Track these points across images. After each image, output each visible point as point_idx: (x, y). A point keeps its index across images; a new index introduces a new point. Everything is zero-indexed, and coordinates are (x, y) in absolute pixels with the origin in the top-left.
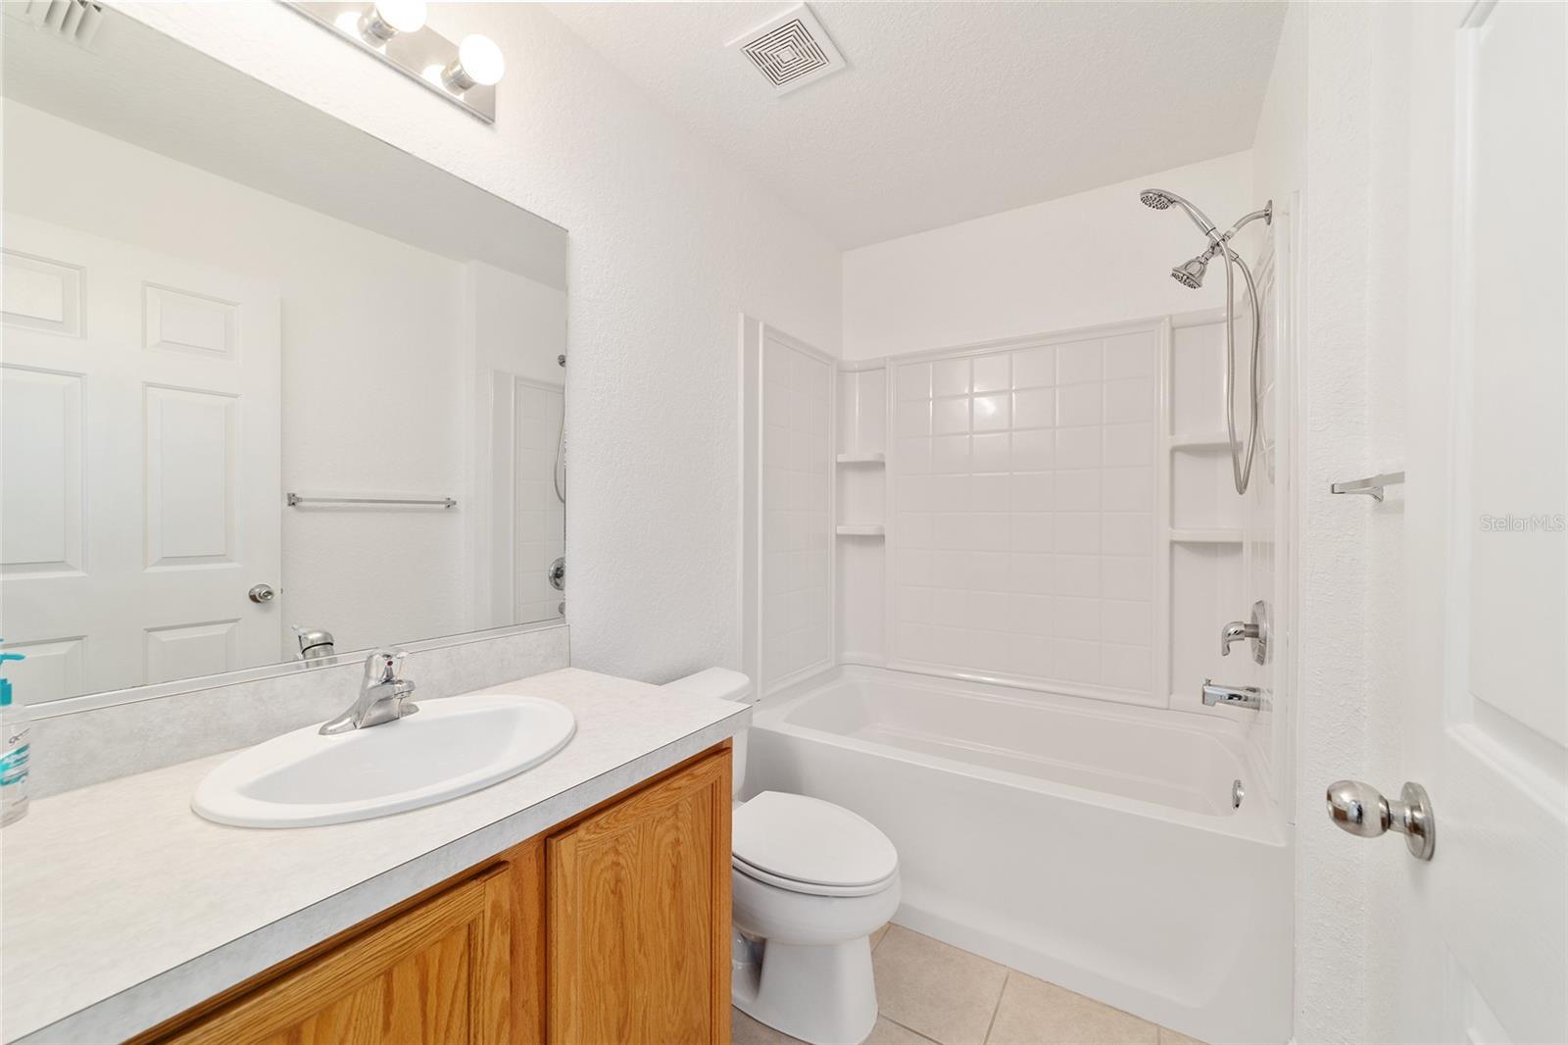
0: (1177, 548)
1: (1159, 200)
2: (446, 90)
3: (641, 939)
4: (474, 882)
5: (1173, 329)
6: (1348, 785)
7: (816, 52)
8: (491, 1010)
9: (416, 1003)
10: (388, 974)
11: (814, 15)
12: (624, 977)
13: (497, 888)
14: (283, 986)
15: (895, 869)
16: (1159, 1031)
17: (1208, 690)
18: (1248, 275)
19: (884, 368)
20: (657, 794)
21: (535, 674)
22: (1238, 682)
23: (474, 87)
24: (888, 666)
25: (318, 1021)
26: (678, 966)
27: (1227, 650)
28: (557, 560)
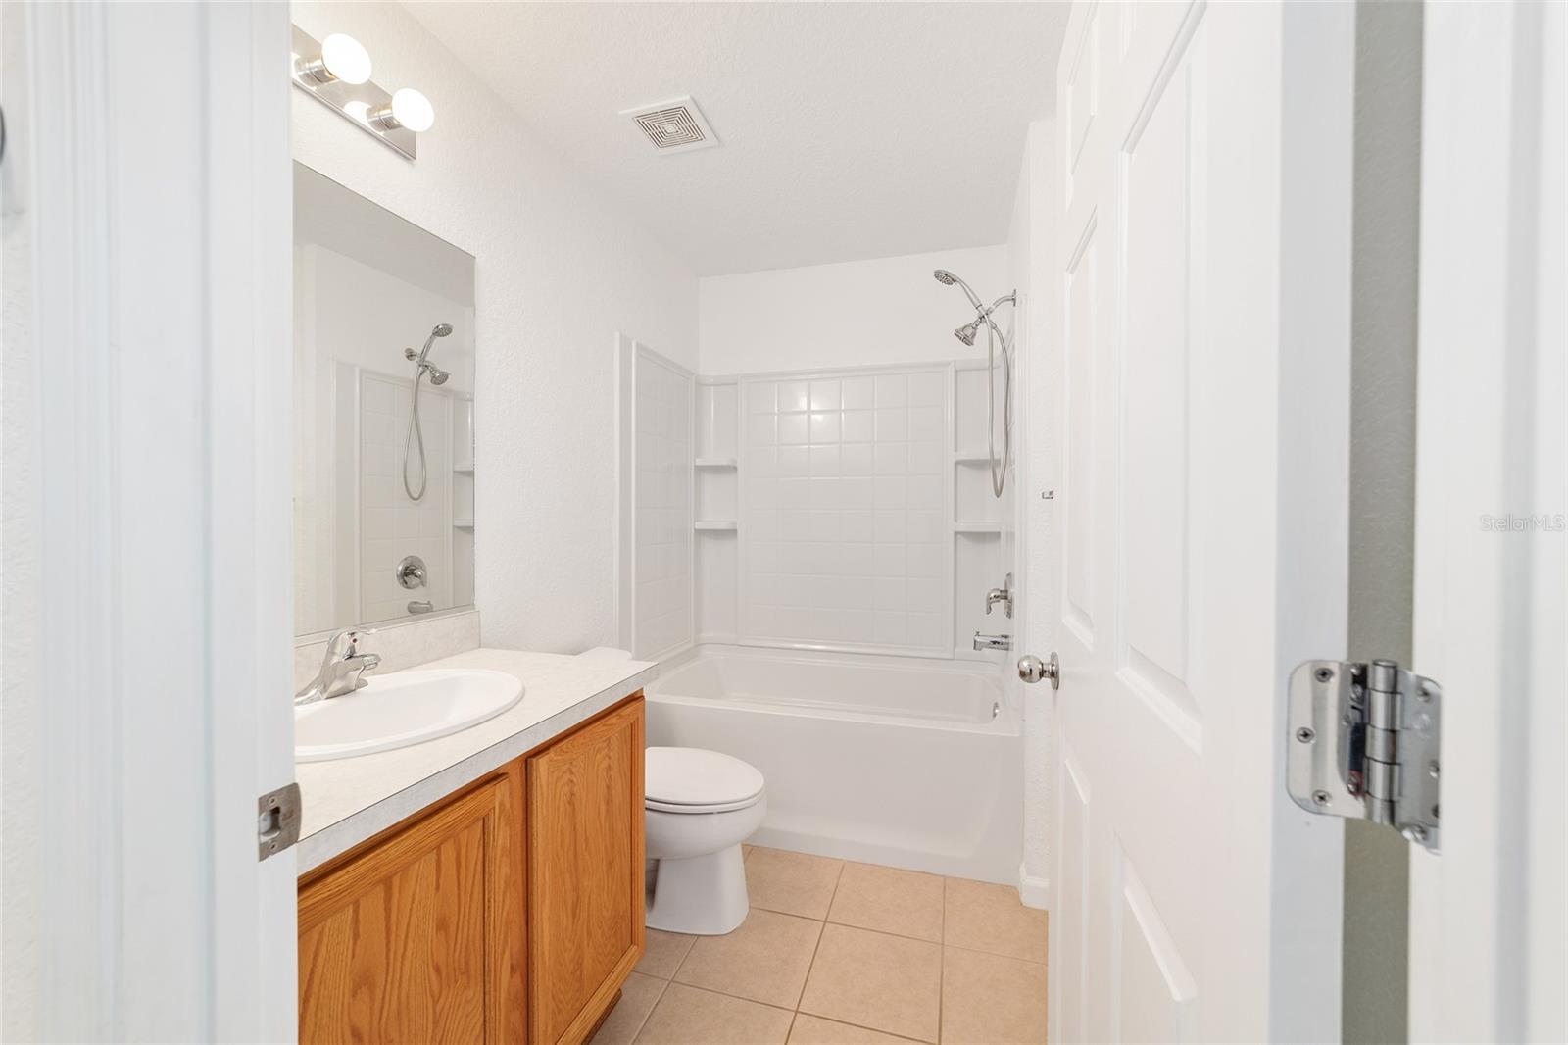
0: (959, 536)
1: (947, 278)
2: (370, 127)
3: (587, 840)
4: (488, 786)
5: (956, 371)
6: (1028, 657)
7: (696, 129)
8: (499, 882)
9: (454, 872)
10: (438, 848)
11: (697, 106)
12: (576, 870)
13: (500, 792)
14: (385, 847)
15: (762, 789)
16: (945, 880)
17: (978, 639)
18: (1002, 341)
19: (736, 384)
20: (598, 727)
21: (452, 655)
22: (995, 633)
23: (399, 129)
24: (741, 643)
25: (400, 879)
26: (610, 865)
27: (989, 609)
28: (405, 559)
